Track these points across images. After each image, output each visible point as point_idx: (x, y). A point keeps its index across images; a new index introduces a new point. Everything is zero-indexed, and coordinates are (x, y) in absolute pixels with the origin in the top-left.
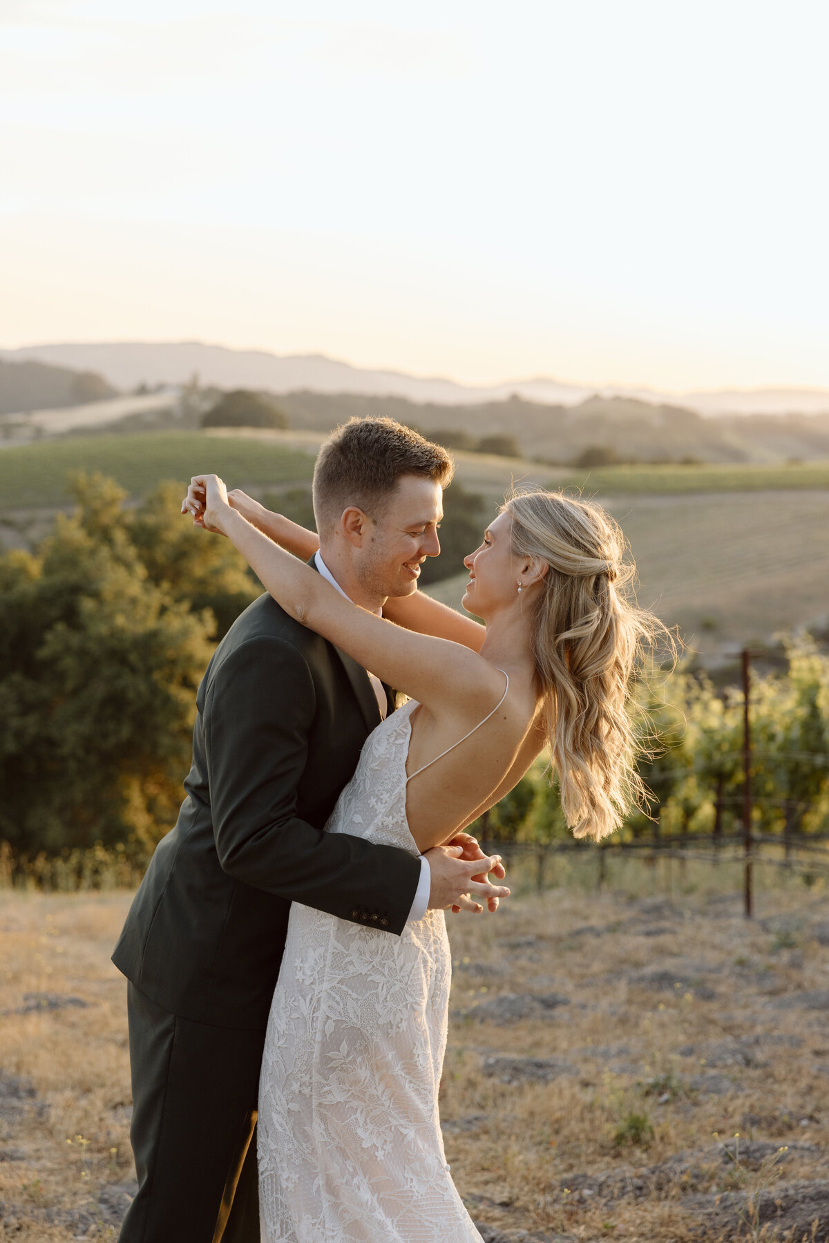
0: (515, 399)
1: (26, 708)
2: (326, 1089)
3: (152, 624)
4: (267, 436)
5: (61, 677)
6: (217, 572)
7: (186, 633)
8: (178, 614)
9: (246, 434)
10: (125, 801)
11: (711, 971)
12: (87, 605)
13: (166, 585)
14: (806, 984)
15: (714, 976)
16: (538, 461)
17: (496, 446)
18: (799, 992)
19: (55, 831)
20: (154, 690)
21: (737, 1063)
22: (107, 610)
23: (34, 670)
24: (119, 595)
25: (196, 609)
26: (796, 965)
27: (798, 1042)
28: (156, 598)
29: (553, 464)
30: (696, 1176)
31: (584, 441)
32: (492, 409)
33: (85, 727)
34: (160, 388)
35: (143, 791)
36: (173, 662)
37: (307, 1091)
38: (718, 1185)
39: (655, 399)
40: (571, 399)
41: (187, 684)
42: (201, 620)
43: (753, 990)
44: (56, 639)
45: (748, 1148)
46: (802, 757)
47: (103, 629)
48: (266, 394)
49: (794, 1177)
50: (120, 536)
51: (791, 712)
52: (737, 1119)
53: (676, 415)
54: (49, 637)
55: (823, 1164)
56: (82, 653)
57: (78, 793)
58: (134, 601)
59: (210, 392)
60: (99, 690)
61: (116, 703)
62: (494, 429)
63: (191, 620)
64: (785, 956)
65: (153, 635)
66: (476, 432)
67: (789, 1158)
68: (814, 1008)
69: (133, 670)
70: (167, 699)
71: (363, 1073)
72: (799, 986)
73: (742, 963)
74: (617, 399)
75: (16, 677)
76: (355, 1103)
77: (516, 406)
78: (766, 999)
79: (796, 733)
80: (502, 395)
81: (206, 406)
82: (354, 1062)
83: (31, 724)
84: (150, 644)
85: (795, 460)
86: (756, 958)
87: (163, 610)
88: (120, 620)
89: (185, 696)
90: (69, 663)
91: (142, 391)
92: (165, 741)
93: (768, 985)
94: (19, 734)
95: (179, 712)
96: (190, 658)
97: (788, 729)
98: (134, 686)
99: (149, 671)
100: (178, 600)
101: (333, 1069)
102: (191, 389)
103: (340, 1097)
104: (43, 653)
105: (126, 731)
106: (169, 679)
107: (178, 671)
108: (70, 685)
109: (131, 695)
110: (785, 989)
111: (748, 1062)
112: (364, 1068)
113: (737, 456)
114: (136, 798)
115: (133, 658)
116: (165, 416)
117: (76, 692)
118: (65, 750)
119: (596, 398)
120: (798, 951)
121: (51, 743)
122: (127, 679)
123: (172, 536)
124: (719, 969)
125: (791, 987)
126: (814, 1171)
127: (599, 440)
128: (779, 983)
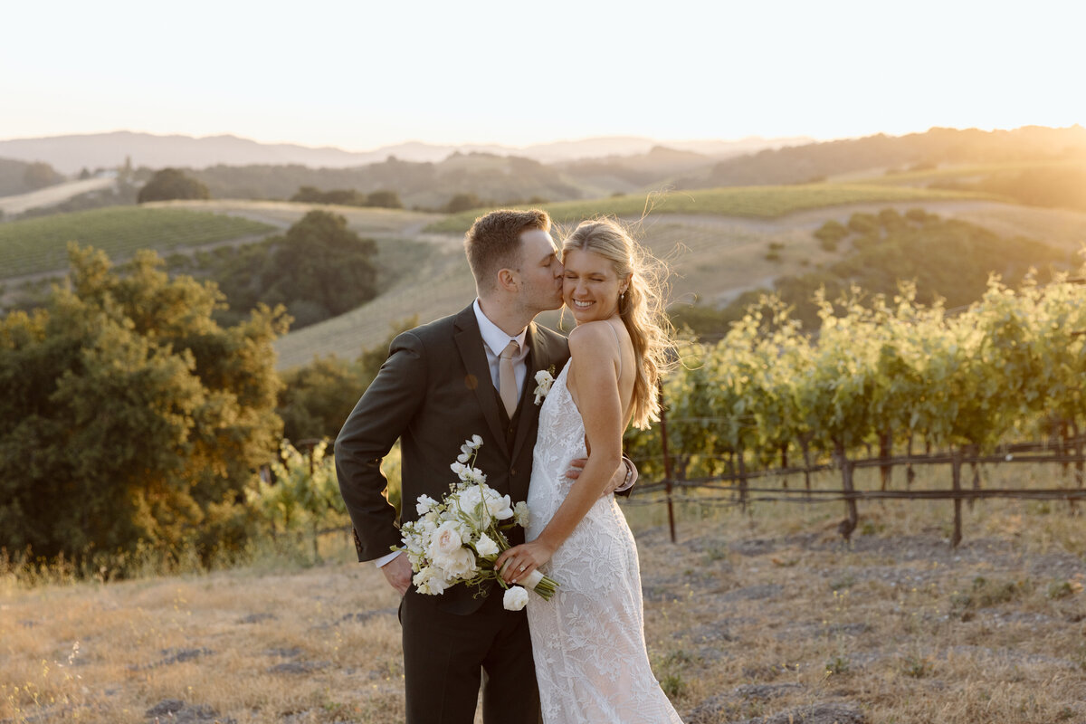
0: (392, 159)
1: (45, 442)
2: (570, 640)
3: (143, 365)
4: (194, 205)
5: (72, 414)
6: (188, 320)
7: (172, 369)
8: (163, 355)
9: (177, 204)
10: (135, 509)
11: (668, 582)
12: (89, 354)
13: (151, 333)
14: (742, 583)
15: (671, 585)
16: (416, 209)
17: (382, 200)
18: (738, 589)
19: (79, 538)
20: (151, 418)
21: (718, 638)
22: (104, 356)
23: (47, 410)
24: (114, 343)
25: (178, 350)
26: (728, 570)
27: (754, 621)
28: (144, 343)
29: (428, 211)
30: (728, 711)
31: (452, 190)
32: (374, 169)
33: (96, 452)
34: (100, 171)
35: (146, 499)
36: (164, 394)
37: (557, 645)
38: (745, 714)
39: (504, 154)
40: (437, 158)
41: (177, 410)
42: (183, 358)
43: (704, 591)
44: (66, 383)
45: (756, 690)
46: (691, 420)
47: (104, 372)
48: (189, 170)
49: (792, 704)
50: (108, 298)
51: (680, 388)
52: (739, 672)
53: (522, 164)
54: (59, 382)
55: (810, 694)
56: (88, 392)
57: (95, 505)
58: (126, 348)
59: (142, 172)
60: (105, 422)
61: (120, 430)
62: (377, 187)
63: (175, 359)
64: (717, 566)
65: (147, 373)
66: (365, 190)
67: (786, 693)
68: (753, 598)
69: (132, 403)
70: (162, 423)
71: (592, 625)
72: (737, 584)
73: (689, 573)
74: (473, 154)
75: (34, 417)
76: (591, 647)
77: (393, 166)
78: (715, 596)
79: (686, 403)
80: (382, 159)
81: (141, 184)
82: (583, 618)
83: (51, 453)
84: (143, 381)
85: (618, 195)
86: (697, 569)
87: (151, 353)
88: (117, 364)
89: (176, 420)
90: (78, 401)
91: (85, 175)
92: (164, 456)
93: (713, 586)
94: (41, 463)
95: (173, 434)
96: (177, 389)
97: (679, 401)
98: (135, 416)
99: (145, 403)
100: (163, 344)
101: (572, 625)
102: (125, 171)
103: (581, 644)
104: (55, 397)
105: (130, 452)
106: (162, 407)
107: (169, 401)
108: (79, 420)
109: (132, 423)
110: (728, 588)
111: (727, 638)
112: (592, 621)
113: (573, 194)
114: (144, 507)
115: (130, 393)
116: (106, 194)
117: (85, 424)
118: (82, 472)
119: (457, 154)
120: (726, 561)
121: (68, 467)
122: (128, 410)
123: (150, 293)
124: (674, 578)
125: (732, 586)
126: (805, 700)
127: (463, 189)
128: (721, 584)
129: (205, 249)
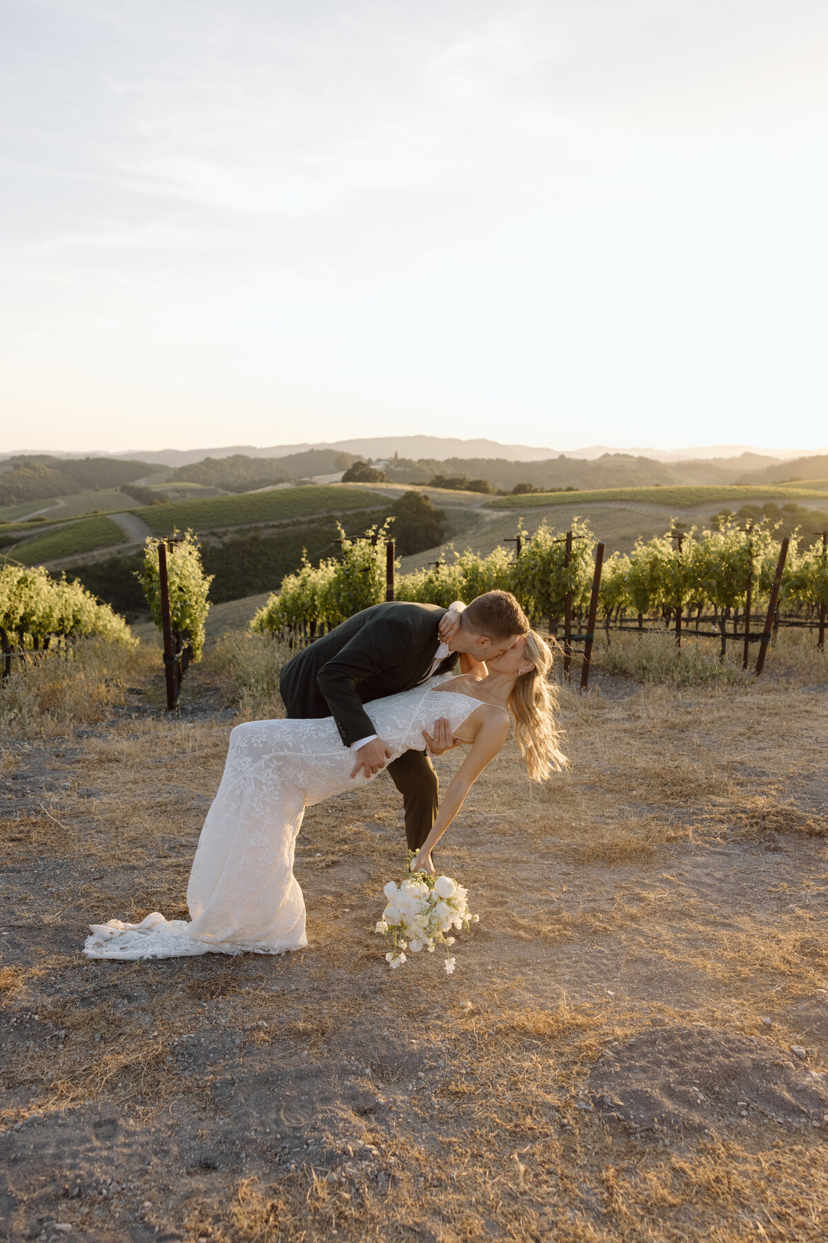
129: (349, 513)
